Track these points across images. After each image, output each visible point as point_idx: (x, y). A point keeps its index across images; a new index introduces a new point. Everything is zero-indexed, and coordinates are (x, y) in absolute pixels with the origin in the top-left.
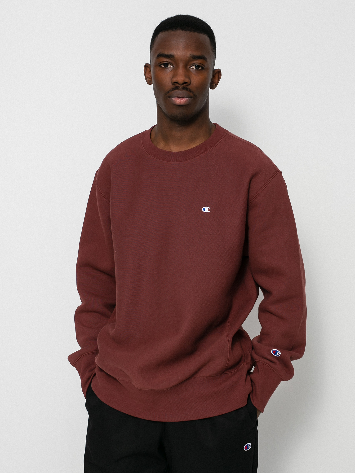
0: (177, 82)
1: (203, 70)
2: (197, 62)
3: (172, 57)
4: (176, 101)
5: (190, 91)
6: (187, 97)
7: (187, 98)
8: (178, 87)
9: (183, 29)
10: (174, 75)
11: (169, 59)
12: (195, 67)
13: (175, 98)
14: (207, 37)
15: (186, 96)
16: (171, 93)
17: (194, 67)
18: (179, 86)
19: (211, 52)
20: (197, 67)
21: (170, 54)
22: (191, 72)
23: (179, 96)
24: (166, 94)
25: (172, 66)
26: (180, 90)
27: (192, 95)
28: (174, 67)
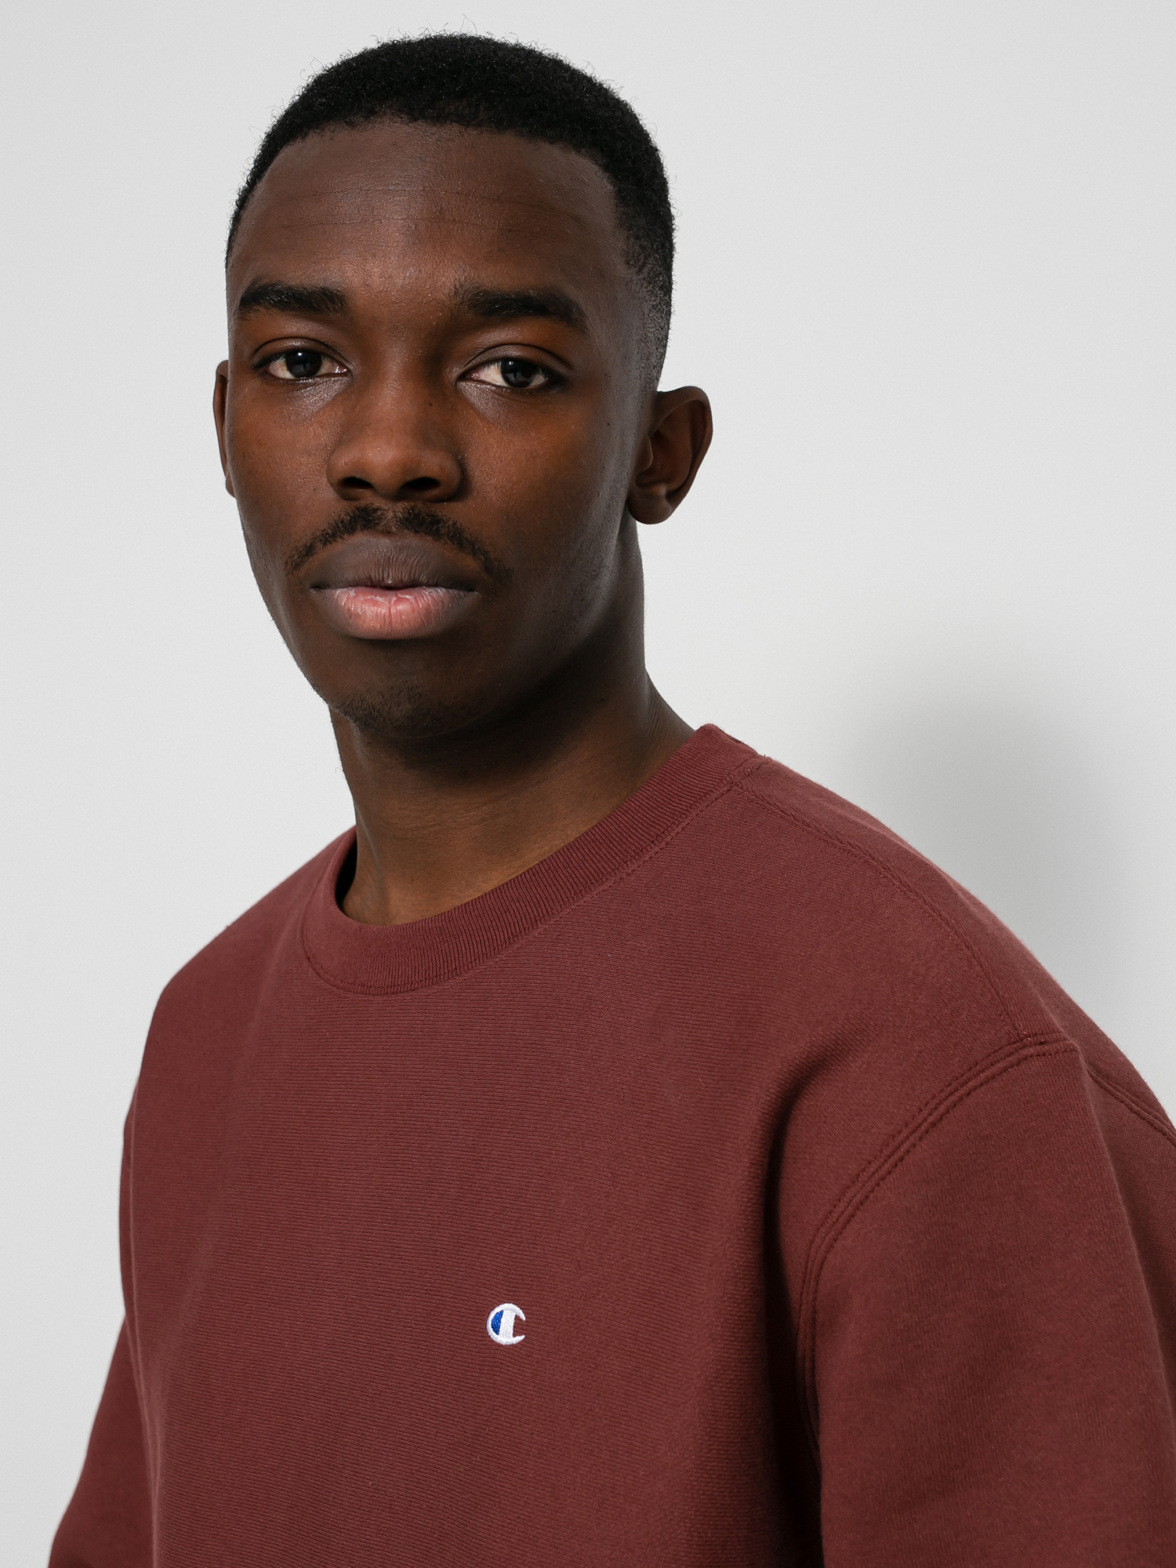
0: (358, 476)
1: (553, 392)
2: (508, 337)
3: (333, 302)
4: (358, 615)
5: (458, 538)
6: (436, 585)
7: (441, 591)
8: (375, 510)
9: (414, 112)
10: (350, 431)
11: (309, 319)
12: (504, 372)
13: (352, 593)
14: (596, 167)
15: (423, 578)
16: (322, 554)
17: (493, 375)
18: (378, 502)
19: (621, 269)
20: (518, 370)
21: (321, 284)
22: (472, 406)
23: (375, 575)
24: (297, 566)
25: (342, 366)
26: (387, 533)
27: (470, 564)
28: (355, 373)
